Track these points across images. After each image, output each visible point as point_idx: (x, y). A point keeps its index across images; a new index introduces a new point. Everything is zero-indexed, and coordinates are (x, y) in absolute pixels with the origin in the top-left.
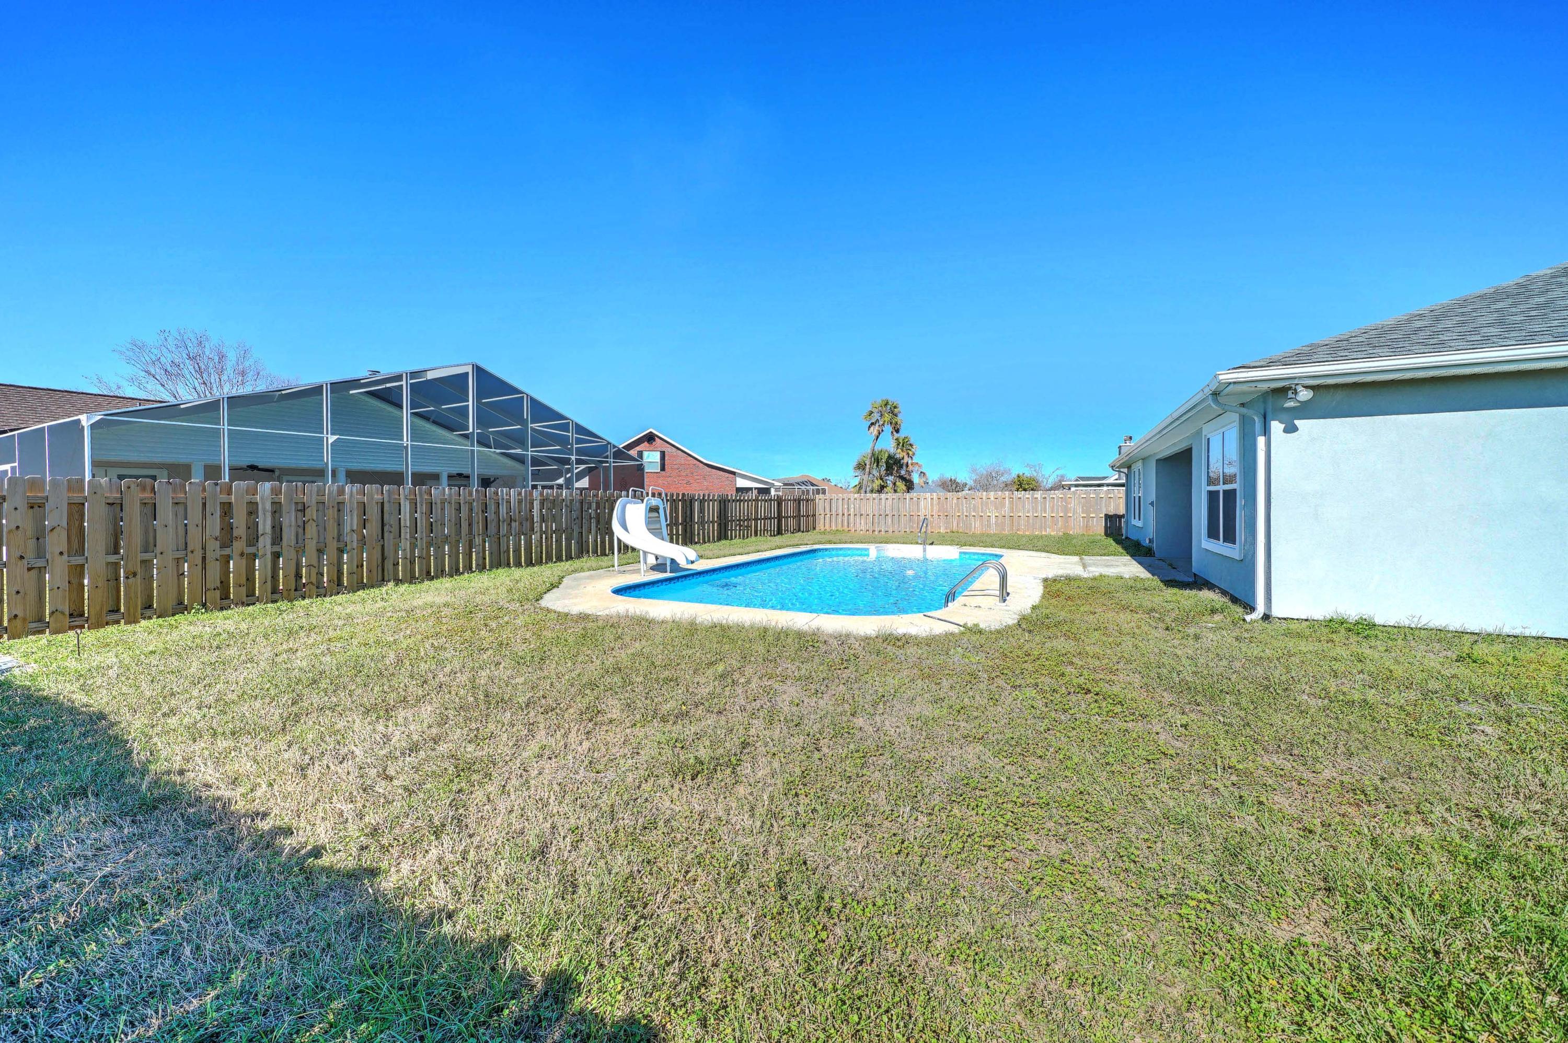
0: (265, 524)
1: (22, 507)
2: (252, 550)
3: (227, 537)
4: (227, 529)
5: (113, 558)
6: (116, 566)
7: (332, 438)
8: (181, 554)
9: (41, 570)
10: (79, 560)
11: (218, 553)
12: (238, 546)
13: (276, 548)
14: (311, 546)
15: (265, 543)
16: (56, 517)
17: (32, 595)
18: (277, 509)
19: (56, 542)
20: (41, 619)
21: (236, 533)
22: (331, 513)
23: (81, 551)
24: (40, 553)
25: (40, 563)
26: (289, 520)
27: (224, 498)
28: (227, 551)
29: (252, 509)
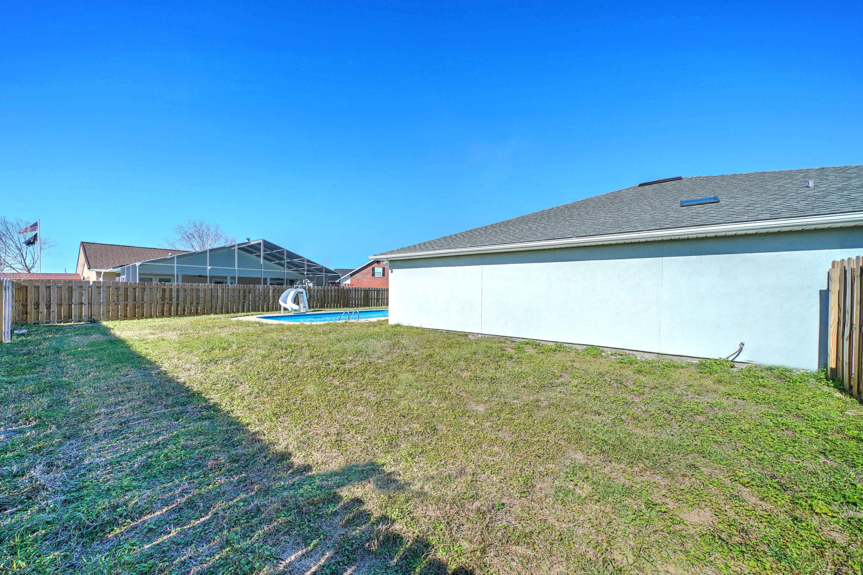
0: (174, 295)
1: (114, 289)
2: (171, 302)
3: (163, 298)
4: (163, 295)
5: (134, 302)
6: (135, 304)
7: (209, 268)
8: (151, 302)
9: (118, 304)
10: (126, 302)
11: (161, 303)
12: (167, 301)
13: (178, 302)
14: (188, 302)
15: (174, 300)
16: (122, 292)
17: (116, 311)
18: (178, 291)
19: (122, 298)
20: (118, 317)
21: (166, 297)
22: (195, 292)
23: (127, 301)
24: (118, 300)
25: (118, 303)
26: (181, 293)
27: (163, 287)
28: (164, 302)
29: (171, 290)
